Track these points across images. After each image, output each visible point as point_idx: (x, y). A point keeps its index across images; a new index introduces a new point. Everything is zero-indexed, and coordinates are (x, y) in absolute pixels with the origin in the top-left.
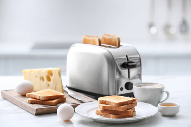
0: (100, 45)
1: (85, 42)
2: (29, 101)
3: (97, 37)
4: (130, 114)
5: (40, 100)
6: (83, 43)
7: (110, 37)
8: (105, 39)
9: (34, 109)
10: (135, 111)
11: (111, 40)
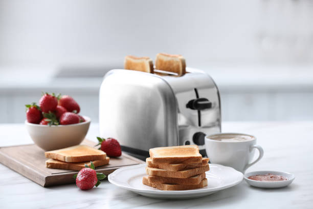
0: (152, 72)
1: (130, 67)
2: (48, 164)
3: (147, 59)
4: (196, 184)
5: (65, 162)
6: (126, 69)
7: (169, 59)
8: (161, 61)
9: (43, 177)
10: (206, 179)
11: (170, 63)
